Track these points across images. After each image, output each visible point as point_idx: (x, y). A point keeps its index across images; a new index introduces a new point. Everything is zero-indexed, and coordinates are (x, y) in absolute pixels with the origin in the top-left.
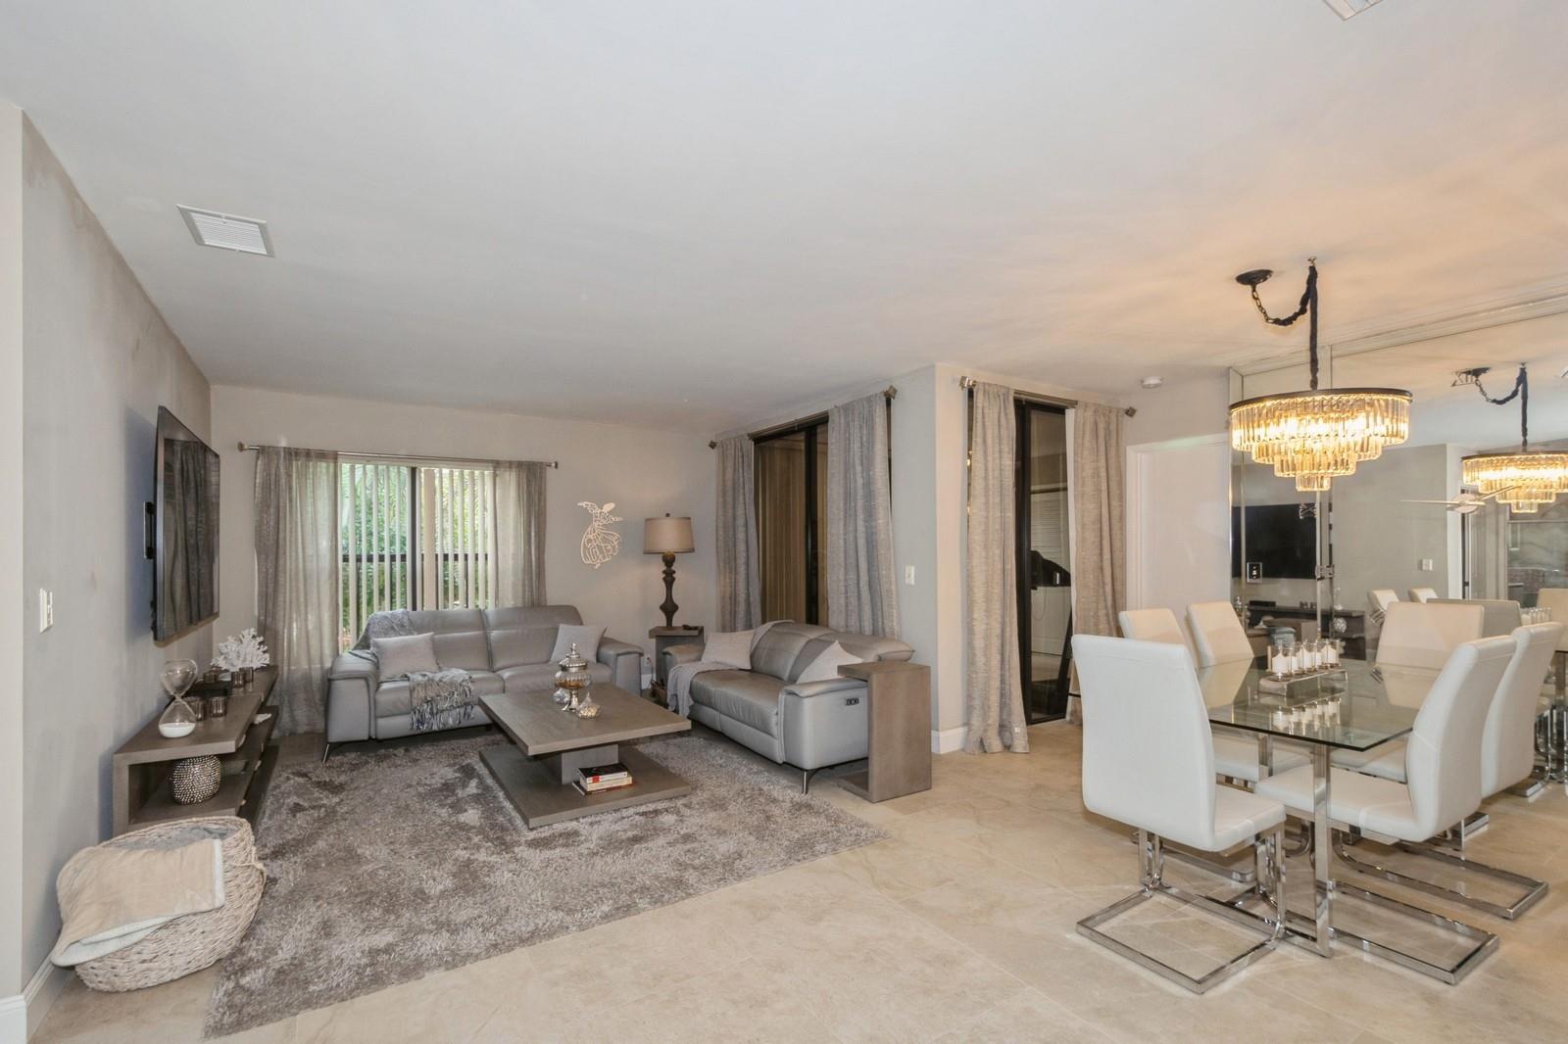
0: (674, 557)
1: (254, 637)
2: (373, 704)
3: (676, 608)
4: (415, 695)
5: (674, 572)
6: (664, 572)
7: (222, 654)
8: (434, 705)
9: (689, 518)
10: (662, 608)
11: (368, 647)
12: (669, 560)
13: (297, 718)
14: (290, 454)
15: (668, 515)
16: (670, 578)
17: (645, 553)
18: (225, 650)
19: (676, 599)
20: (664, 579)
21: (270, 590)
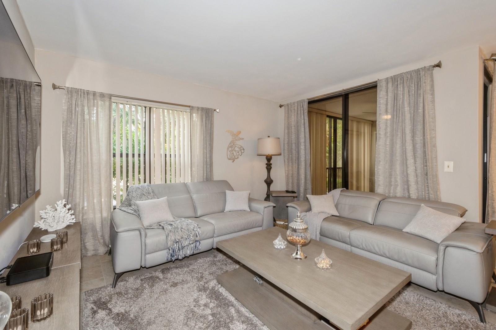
0: (272, 157)
1: (65, 206)
2: (143, 246)
3: (272, 181)
4: (169, 238)
5: (271, 164)
6: (266, 164)
7: (42, 218)
8: (180, 244)
9: (279, 138)
10: (266, 181)
11: (130, 206)
12: (269, 158)
13: (87, 247)
14: (84, 93)
15: (269, 137)
16: (269, 167)
17: (258, 155)
18: (44, 216)
19: (272, 177)
20: (266, 167)
21: (72, 173)
